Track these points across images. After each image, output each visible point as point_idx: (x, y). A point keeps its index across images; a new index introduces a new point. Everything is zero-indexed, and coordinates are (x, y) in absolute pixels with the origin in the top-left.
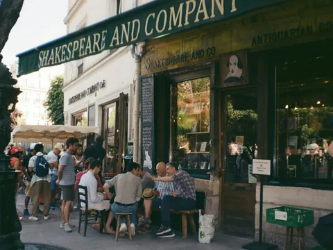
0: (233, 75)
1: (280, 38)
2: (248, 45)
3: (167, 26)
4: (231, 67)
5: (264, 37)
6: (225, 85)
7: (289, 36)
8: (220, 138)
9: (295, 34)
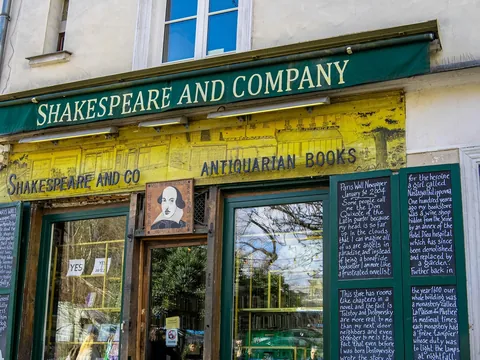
0: (168, 217)
1: (247, 168)
2: (195, 173)
3: (263, 89)
4: (164, 205)
5: (220, 164)
6: (153, 233)
7: (260, 167)
8: (139, 319)
9: (270, 165)
